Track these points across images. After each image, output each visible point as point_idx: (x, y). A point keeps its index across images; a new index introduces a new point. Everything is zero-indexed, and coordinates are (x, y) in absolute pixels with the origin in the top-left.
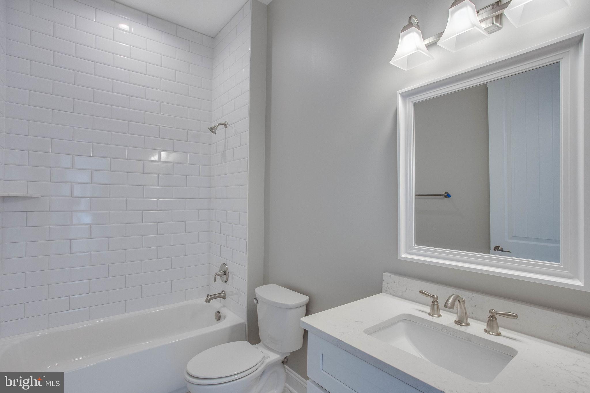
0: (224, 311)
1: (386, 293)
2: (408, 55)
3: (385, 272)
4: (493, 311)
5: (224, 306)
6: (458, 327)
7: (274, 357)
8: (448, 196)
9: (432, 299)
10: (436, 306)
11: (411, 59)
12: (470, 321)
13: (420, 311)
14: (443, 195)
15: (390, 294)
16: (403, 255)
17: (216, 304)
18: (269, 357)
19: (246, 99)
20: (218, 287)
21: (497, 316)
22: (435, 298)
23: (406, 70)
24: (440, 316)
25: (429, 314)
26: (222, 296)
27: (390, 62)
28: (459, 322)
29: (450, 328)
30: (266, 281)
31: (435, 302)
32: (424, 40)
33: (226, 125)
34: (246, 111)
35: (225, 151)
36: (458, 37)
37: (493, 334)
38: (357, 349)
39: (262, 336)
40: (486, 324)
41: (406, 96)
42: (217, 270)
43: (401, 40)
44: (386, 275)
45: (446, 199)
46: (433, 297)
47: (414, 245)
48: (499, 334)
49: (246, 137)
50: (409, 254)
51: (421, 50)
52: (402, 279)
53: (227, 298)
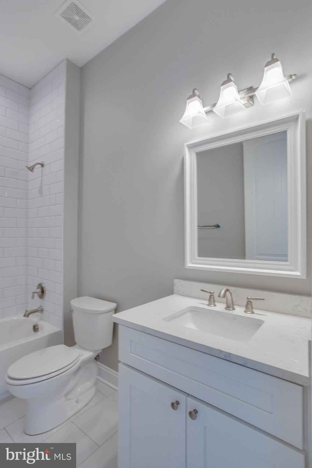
0: (41, 324)
1: (176, 294)
2: (193, 116)
3: (176, 279)
4: (249, 297)
5: (42, 319)
6: (227, 311)
7: (88, 354)
8: (218, 226)
9: (209, 294)
10: (212, 299)
11: (195, 119)
12: (235, 307)
13: (202, 304)
14: (214, 226)
15: (180, 294)
16: (189, 265)
17: (34, 319)
18: (83, 355)
19: (61, 142)
20: (36, 303)
21: (252, 301)
22: (212, 293)
23: (191, 128)
24: (215, 305)
25: (208, 305)
26: (40, 310)
27: (180, 121)
28: (228, 307)
29: (222, 312)
30: (79, 294)
31: (212, 296)
32: (203, 108)
33: (42, 165)
34: (61, 153)
35: (41, 187)
36: (227, 107)
37: (250, 313)
38: (158, 331)
39: (77, 339)
40: (245, 308)
41: (191, 147)
42: (34, 288)
43: (188, 105)
44: (176, 281)
45: (217, 229)
46: (210, 293)
47: (197, 257)
48: (253, 313)
49: (61, 175)
50: (193, 263)
51: (201, 113)
52: (188, 282)
53: (45, 312)
